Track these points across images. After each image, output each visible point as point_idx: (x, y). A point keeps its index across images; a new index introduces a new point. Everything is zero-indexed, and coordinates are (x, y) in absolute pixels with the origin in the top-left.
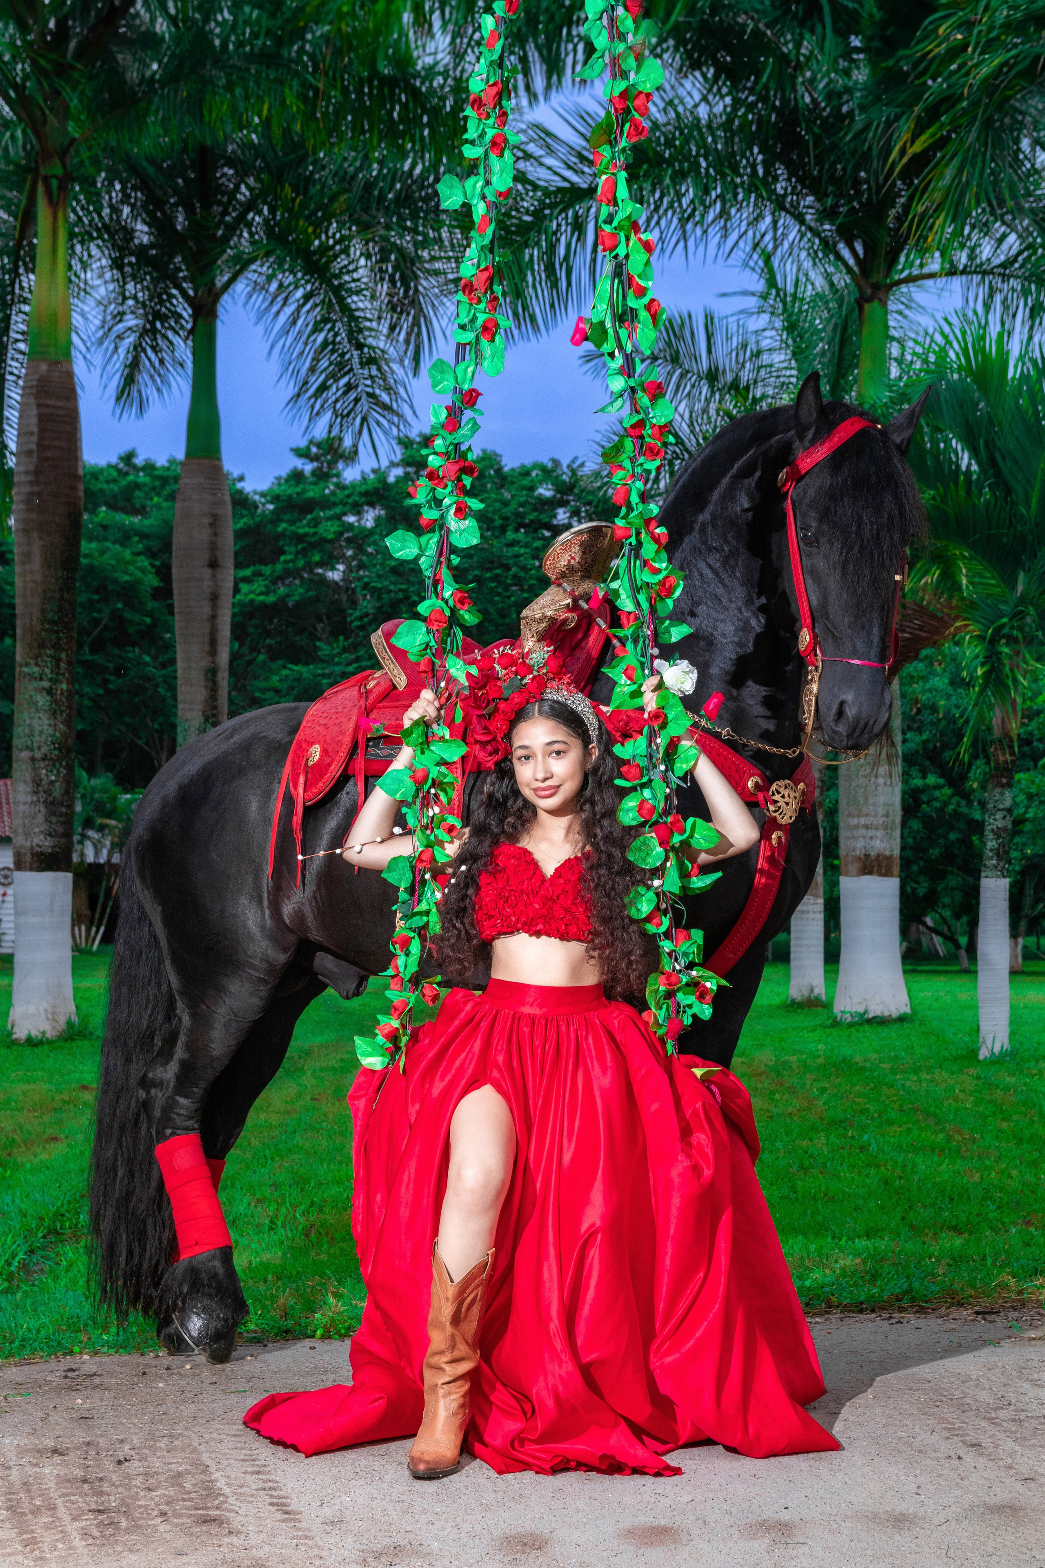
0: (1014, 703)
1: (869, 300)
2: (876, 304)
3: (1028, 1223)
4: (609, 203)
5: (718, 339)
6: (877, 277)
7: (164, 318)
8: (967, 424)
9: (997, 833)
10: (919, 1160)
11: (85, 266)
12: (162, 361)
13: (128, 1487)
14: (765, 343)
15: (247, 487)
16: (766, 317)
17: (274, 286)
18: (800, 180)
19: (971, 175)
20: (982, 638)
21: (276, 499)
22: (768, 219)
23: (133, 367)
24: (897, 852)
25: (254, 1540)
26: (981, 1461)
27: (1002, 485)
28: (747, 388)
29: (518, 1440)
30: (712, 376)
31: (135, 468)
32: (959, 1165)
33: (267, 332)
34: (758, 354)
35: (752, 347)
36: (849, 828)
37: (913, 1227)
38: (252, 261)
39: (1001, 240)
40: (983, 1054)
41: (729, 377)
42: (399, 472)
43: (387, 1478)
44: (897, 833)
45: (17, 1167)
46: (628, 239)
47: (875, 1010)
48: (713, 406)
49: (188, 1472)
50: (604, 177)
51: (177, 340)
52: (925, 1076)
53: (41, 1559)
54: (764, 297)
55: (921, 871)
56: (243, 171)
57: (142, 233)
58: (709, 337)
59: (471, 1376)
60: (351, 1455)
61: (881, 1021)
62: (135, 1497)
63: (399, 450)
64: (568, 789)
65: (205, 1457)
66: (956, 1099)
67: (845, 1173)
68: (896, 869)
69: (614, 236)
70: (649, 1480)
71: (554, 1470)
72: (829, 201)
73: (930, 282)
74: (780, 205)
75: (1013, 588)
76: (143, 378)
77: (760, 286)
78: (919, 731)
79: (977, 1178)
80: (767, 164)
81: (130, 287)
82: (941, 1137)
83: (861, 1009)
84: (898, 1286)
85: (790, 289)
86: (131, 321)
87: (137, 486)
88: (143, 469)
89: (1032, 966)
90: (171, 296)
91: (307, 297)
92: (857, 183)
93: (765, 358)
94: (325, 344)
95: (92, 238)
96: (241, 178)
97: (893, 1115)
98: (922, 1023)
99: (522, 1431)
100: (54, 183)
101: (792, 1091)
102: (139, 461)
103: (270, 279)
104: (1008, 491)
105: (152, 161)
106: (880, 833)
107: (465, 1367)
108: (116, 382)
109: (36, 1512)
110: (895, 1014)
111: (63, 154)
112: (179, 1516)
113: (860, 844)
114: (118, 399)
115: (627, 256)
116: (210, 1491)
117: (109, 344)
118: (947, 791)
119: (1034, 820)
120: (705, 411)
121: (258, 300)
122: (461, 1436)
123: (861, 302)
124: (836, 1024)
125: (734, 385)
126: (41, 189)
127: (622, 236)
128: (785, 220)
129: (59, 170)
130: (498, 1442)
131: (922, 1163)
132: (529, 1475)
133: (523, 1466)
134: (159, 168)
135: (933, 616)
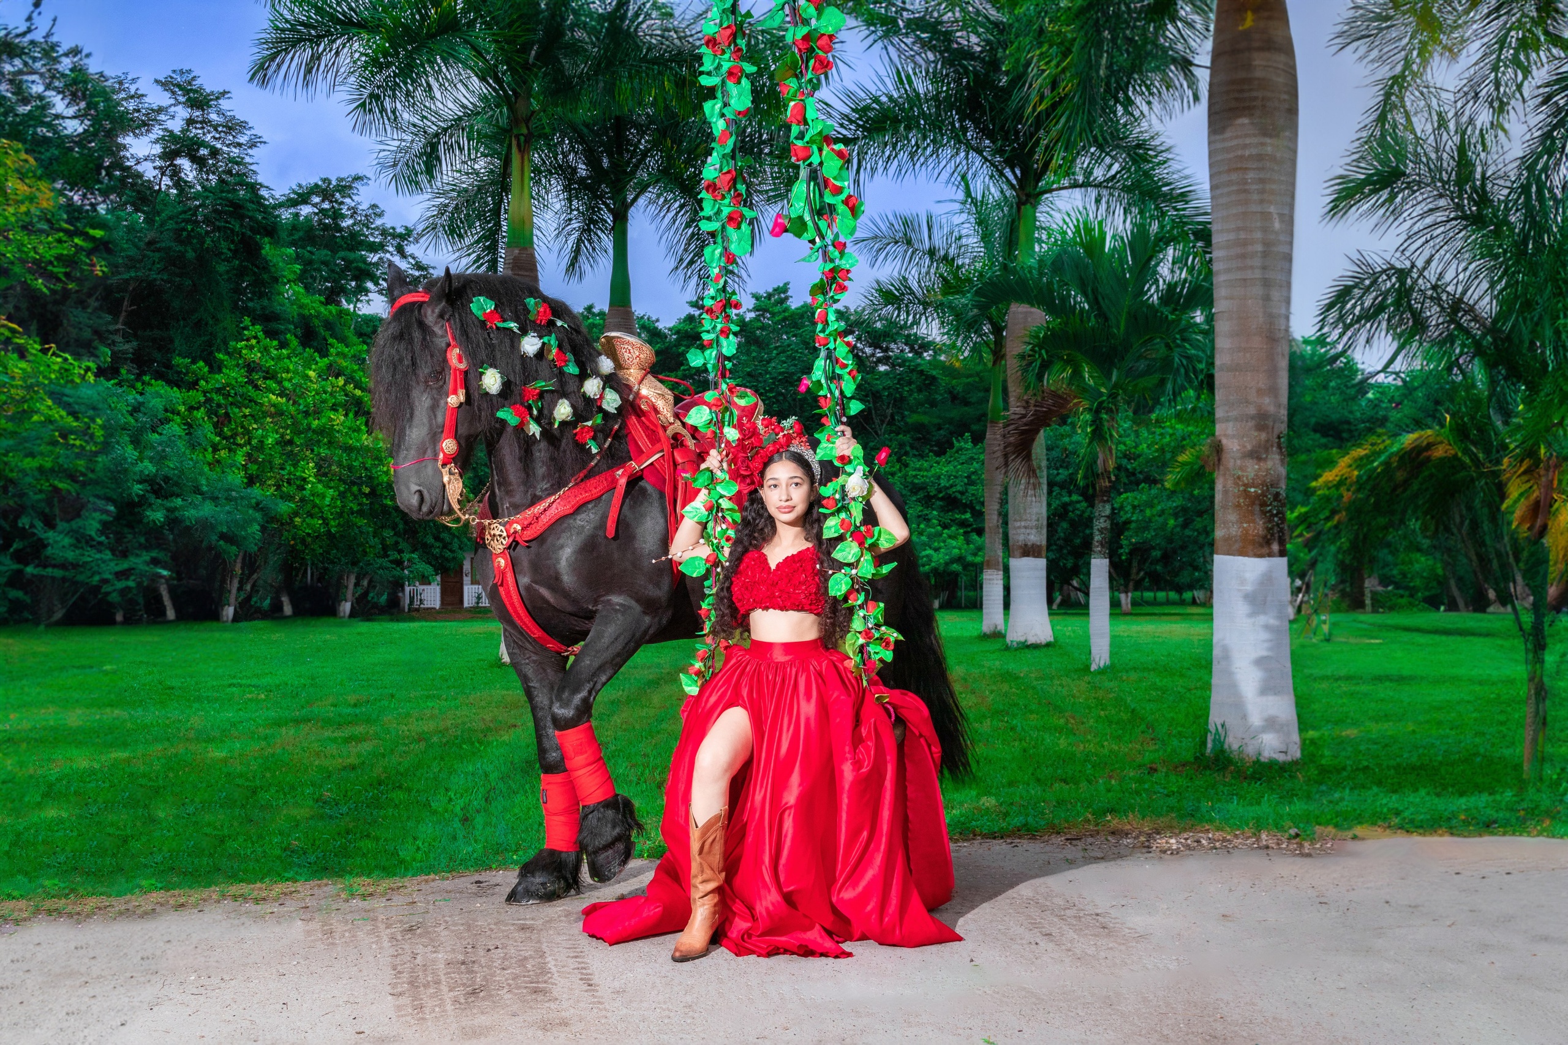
0: (1110, 449)
1: (1024, 204)
2: (1028, 206)
3: (1111, 777)
4: (799, 123)
5: (935, 230)
6: (1029, 189)
7: (595, 223)
8: (1081, 278)
9: (1101, 531)
10: (1046, 736)
11: (547, 193)
12: (594, 249)
13: (489, 967)
14: (964, 232)
15: (660, 326)
16: (964, 216)
17: (662, 200)
18: (982, 131)
19: (1075, 121)
20: (1090, 410)
21: (678, 332)
22: (962, 154)
23: (577, 252)
24: (1044, 543)
25: (565, 1004)
26: (1051, 945)
27: (1102, 315)
28: (953, 259)
29: (747, 934)
30: (932, 252)
31: (594, 315)
32: (1072, 739)
33: (658, 228)
34: (960, 238)
35: (956, 234)
36: (1015, 528)
37: (1038, 780)
38: (648, 186)
39: (1110, 166)
40: (1094, 667)
41: (942, 253)
42: (752, 315)
43: (660, 960)
44: (1045, 531)
45: (489, 743)
46: (820, 150)
47: (1032, 640)
48: (932, 271)
49: (531, 957)
50: (792, 104)
51: (602, 236)
52: (1056, 682)
53: (423, 1019)
54: (964, 203)
55: (1069, 553)
56: (642, 131)
57: (582, 170)
58: (930, 228)
59: (718, 890)
60: (640, 944)
61: (1036, 647)
62: (493, 975)
63: (754, 301)
64: (800, 508)
65: (544, 947)
66: (1074, 696)
67: (999, 745)
68: (1044, 553)
69: (807, 149)
70: (830, 960)
71: (769, 955)
72: (999, 143)
73: (1063, 192)
74: (969, 147)
75: (1110, 379)
76: (582, 259)
77: (961, 195)
78: (1067, 468)
79: (1081, 747)
80: (961, 120)
81: (575, 203)
82: (1062, 721)
83: (1022, 639)
84: (1017, 821)
85: (979, 198)
86: (575, 224)
87: (594, 325)
88: (599, 314)
89: (1138, 610)
90: (600, 209)
91: (682, 207)
92: (1017, 132)
93: (964, 241)
94: (693, 235)
95: (551, 173)
96: (642, 134)
97: (1034, 707)
98: (1060, 647)
99: (750, 928)
100: (522, 139)
101: (973, 692)
102: (596, 310)
103: (658, 196)
104: (1106, 319)
105: (587, 126)
106: (1034, 531)
107: (712, 885)
108: (565, 261)
109: (426, 986)
110: (1044, 642)
111: (527, 121)
112: (518, 988)
113: (1022, 538)
114: (567, 270)
115: (821, 164)
116: (543, 970)
117: (562, 238)
118: (1084, 504)
119: (1137, 521)
120: (928, 273)
121: (652, 208)
122: (710, 933)
123: (1020, 203)
124: (1007, 648)
125: (945, 258)
126: (514, 143)
127: (815, 148)
128: (972, 154)
129: (525, 131)
130: (734, 935)
131: (1048, 739)
132: (753, 957)
133: (751, 952)
134: (592, 130)
135: (1060, 397)
